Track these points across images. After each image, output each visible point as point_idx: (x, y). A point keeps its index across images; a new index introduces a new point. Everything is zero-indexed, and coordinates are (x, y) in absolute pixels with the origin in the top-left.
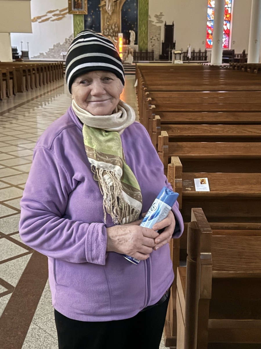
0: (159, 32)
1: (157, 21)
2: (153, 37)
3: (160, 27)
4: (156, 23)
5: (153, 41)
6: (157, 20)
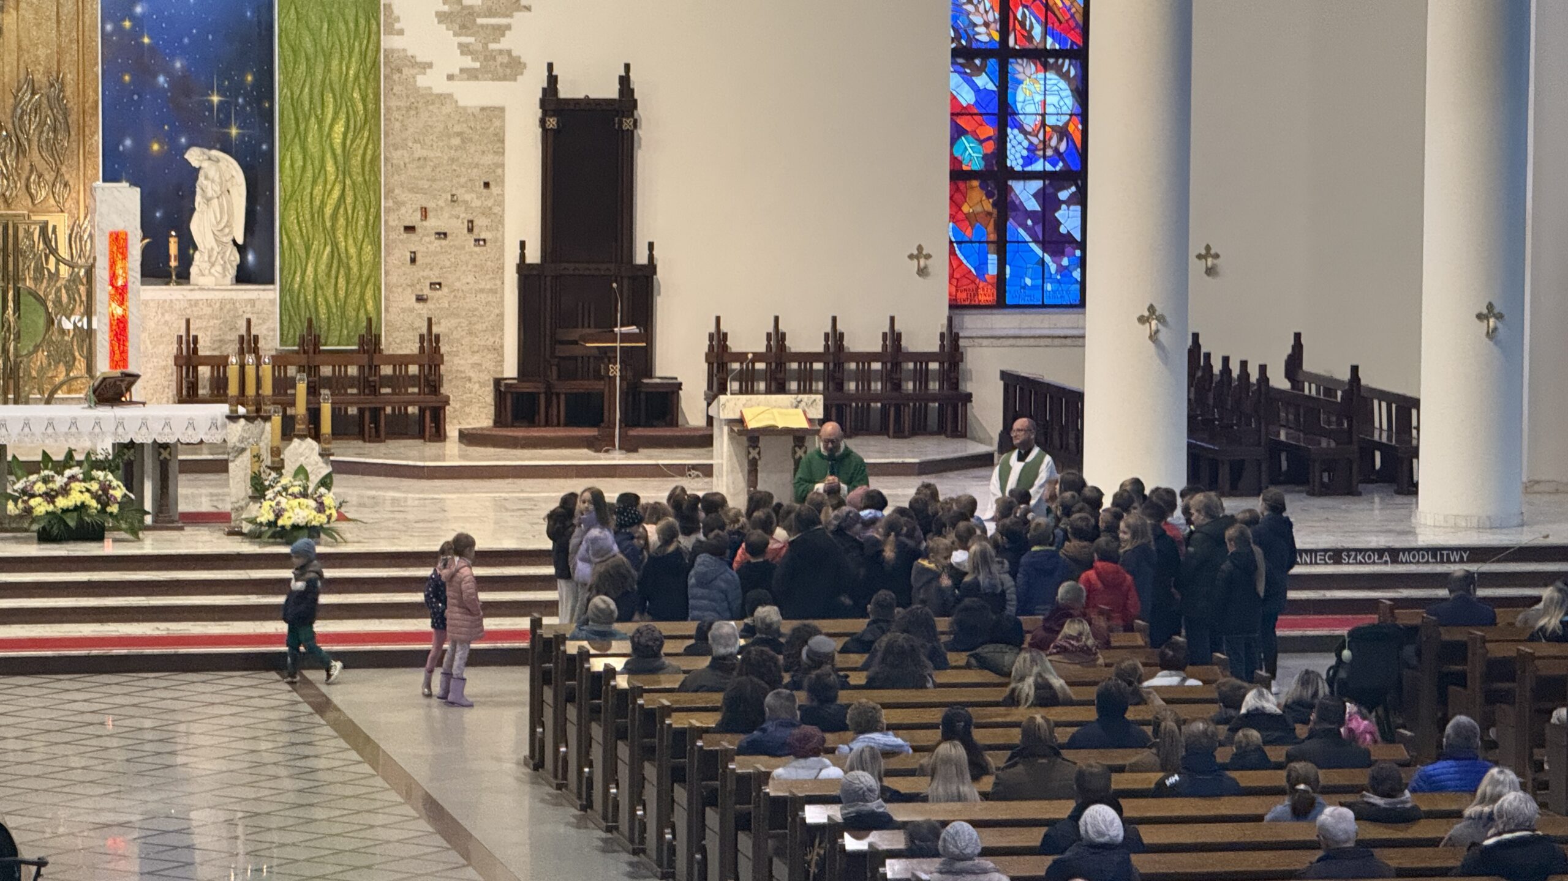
0: (489, 159)
1: (468, 62)
2: (425, 212)
3: (495, 113)
4: (450, 77)
5: (424, 244)
6: (464, 49)
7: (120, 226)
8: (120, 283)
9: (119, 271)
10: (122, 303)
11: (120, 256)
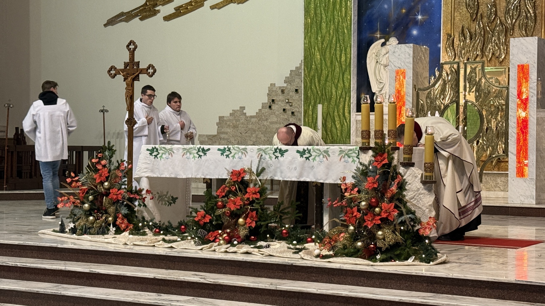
7: (524, 60)
8: (524, 97)
9: (524, 90)
10: (525, 109)
11: (524, 80)
